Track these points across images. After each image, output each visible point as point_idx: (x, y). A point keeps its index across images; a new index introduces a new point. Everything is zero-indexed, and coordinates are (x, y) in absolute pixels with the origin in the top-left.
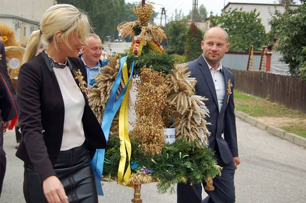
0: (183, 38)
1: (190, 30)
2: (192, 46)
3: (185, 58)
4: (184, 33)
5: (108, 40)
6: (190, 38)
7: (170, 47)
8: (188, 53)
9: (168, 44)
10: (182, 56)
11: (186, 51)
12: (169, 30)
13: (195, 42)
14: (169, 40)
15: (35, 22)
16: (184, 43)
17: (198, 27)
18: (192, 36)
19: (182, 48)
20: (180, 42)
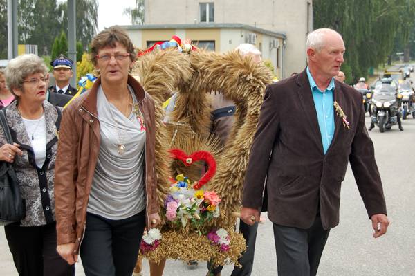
15: (277, 34)
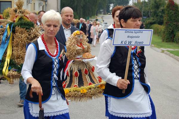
0: (163, 11)
1: (168, 4)
2: (170, 17)
3: (164, 27)
4: (164, 7)
5: (101, 13)
6: (168, 11)
7: (152, 18)
8: (166, 23)
9: (150, 16)
10: (162, 26)
11: (165, 22)
12: (151, 4)
13: (173, 15)
14: (151, 12)
16: (163, 15)
17: (175, 2)
18: (170, 9)
19: (161, 19)
20: (160, 14)
